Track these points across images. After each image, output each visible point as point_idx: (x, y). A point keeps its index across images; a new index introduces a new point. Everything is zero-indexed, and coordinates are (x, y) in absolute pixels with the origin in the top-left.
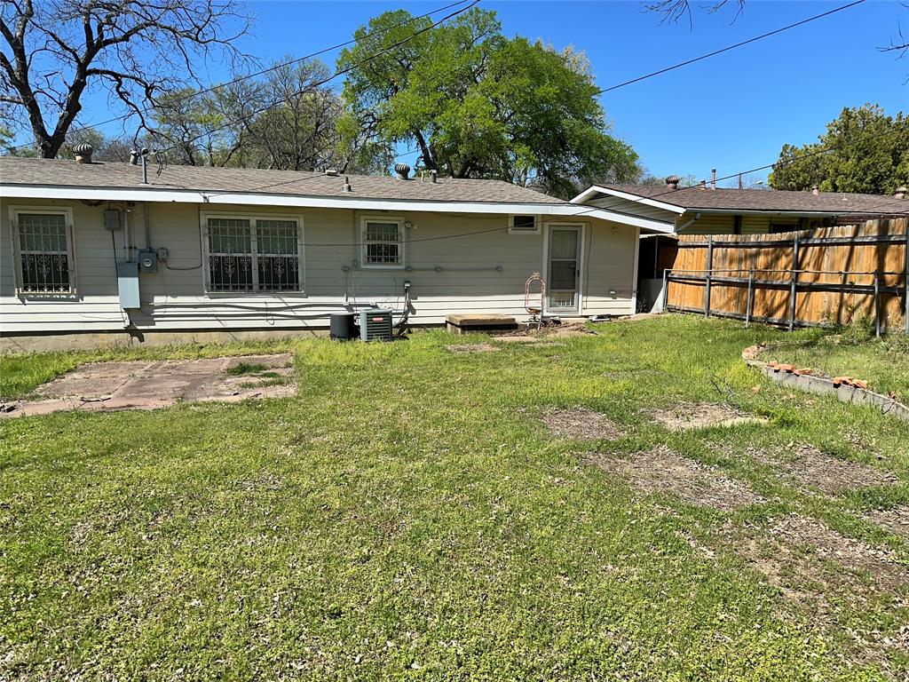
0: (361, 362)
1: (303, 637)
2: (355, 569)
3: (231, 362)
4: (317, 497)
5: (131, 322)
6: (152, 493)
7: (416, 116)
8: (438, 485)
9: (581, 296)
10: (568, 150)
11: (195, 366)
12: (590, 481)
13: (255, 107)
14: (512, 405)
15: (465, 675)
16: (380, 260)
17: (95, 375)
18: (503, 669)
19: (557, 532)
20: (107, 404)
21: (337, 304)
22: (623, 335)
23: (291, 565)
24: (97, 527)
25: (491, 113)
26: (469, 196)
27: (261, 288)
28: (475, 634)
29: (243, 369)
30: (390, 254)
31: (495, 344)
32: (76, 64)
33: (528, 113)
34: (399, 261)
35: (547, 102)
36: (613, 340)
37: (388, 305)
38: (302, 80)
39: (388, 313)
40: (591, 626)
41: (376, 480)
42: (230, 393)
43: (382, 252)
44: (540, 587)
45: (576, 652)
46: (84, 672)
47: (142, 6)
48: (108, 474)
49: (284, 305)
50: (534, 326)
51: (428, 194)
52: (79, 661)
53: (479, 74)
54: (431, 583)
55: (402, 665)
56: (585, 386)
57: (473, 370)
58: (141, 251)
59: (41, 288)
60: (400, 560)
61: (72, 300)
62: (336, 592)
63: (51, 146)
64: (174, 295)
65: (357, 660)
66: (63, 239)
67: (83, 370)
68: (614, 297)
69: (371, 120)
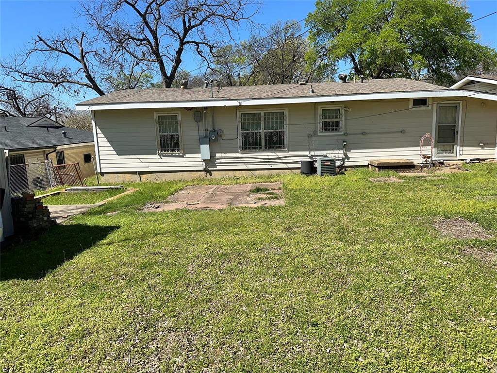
0: (318, 188)
1: (298, 334)
2: (323, 302)
3: (252, 187)
4: (300, 260)
5: (206, 167)
6: (221, 251)
7: (350, 45)
8: (369, 260)
9: (458, 147)
10: (449, 55)
11: (235, 188)
12: (468, 265)
13: (262, 50)
14: (414, 215)
15: (391, 369)
16: (329, 130)
17: (191, 192)
18: (414, 370)
19: (446, 294)
20: (197, 206)
21: (305, 156)
22: (489, 172)
23: (289, 295)
24: (198, 266)
25: (397, 38)
26: (384, 89)
27: (266, 148)
28: (396, 347)
29: (258, 190)
30: (335, 126)
31: (400, 177)
32: (179, 40)
33: (422, 35)
34: (340, 130)
35: (435, 27)
36: (482, 175)
37: (333, 155)
38: (286, 33)
39: (333, 160)
40: (472, 353)
41: (332, 254)
42: (252, 202)
43: (331, 126)
44: (436, 325)
45: (462, 368)
46: (197, 335)
47: (208, 6)
48: (201, 240)
49: (277, 157)
50: (426, 166)
51: (359, 90)
52: (195, 330)
53: (390, 16)
54: (368, 315)
55: (353, 358)
56: (463, 205)
57: (387, 193)
58: (210, 131)
59: (168, 151)
60: (349, 300)
61: (181, 156)
62: (314, 312)
63: (169, 81)
64: (225, 153)
65: (328, 351)
66: (177, 127)
67: (186, 189)
68: (482, 147)
69: (324, 50)
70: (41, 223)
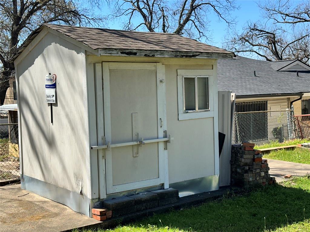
70: (258, 179)
